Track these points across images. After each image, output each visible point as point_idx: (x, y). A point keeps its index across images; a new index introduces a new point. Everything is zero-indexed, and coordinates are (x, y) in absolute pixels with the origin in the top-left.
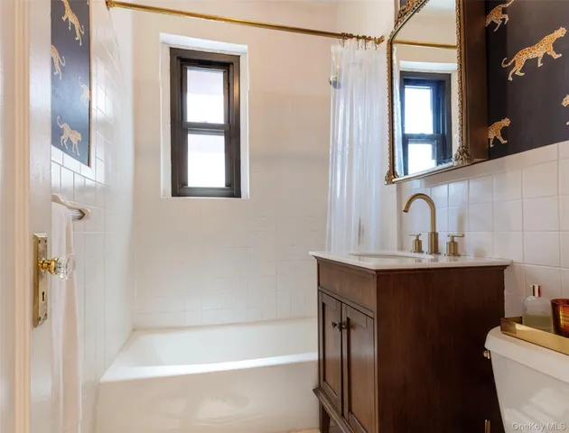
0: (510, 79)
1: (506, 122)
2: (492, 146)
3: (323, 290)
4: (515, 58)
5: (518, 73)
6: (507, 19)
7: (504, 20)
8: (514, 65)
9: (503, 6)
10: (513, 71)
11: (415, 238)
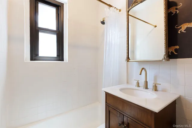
0: (179, 32)
1: (177, 47)
2: (170, 54)
3: (108, 104)
4: (181, 26)
5: (183, 31)
6: (178, 12)
7: (177, 12)
8: (181, 28)
9: (176, 7)
10: (181, 30)
11: (137, 82)
